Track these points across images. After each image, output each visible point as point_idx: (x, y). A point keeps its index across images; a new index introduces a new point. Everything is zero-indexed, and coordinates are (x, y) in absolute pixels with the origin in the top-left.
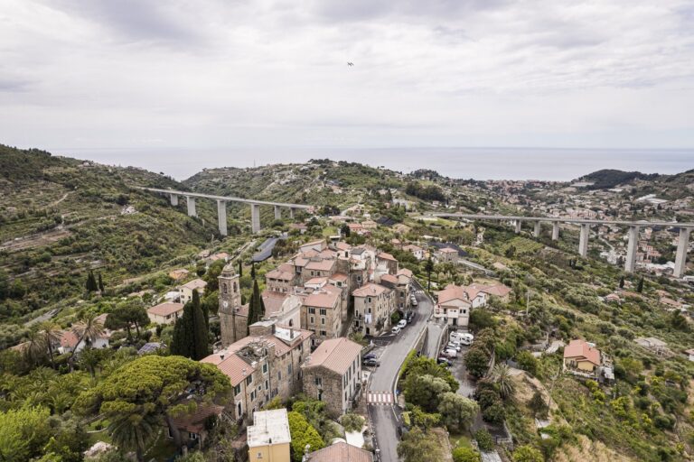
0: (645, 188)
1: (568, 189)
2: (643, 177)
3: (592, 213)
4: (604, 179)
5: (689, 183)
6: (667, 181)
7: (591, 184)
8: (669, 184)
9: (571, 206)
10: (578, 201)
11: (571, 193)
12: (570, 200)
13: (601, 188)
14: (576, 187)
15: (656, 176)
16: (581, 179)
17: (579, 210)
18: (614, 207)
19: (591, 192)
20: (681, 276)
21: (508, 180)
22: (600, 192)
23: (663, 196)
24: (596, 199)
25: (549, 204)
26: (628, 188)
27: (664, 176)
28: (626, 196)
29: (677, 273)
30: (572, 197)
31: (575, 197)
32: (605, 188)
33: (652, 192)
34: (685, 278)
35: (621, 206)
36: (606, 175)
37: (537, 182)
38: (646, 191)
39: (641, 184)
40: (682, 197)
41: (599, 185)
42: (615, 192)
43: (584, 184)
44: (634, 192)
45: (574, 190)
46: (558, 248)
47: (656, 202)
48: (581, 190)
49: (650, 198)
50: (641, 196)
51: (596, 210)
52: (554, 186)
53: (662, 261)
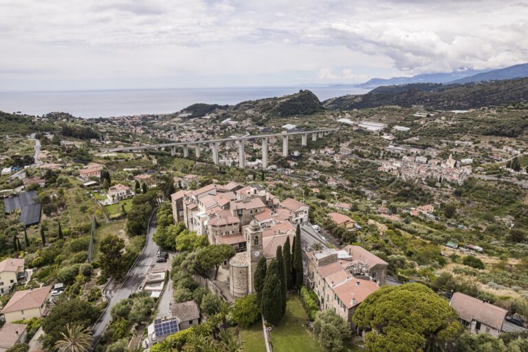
0: (223, 114)
1: (176, 119)
2: (220, 107)
3: (199, 134)
4: (198, 111)
5: (246, 110)
6: (234, 109)
7: (190, 114)
8: (236, 111)
9: (182, 131)
10: (185, 127)
11: (179, 121)
12: (180, 127)
13: (197, 117)
14: (181, 117)
15: (227, 106)
16: (182, 112)
17: (189, 134)
18: (211, 129)
19: (192, 120)
20: (267, 167)
21: (126, 116)
22: (198, 120)
23: (235, 119)
24: (197, 125)
25: (166, 131)
26: (213, 115)
27: (232, 106)
28: (214, 121)
29: (264, 165)
30: (181, 125)
31: (182, 124)
32: (200, 116)
33: (228, 117)
34: (269, 168)
35: (214, 128)
36: (198, 108)
37: (149, 116)
38: (225, 116)
39: (220, 112)
40: (245, 119)
41: (195, 115)
42: (206, 119)
43: (185, 115)
44: (218, 118)
45: (180, 119)
46: (204, 162)
47: (234, 123)
48: (184, 119)
49: (228, 120)
50: (223, 120)
51: (200, 132)
52: (164, 118)
53: (253, 160)
